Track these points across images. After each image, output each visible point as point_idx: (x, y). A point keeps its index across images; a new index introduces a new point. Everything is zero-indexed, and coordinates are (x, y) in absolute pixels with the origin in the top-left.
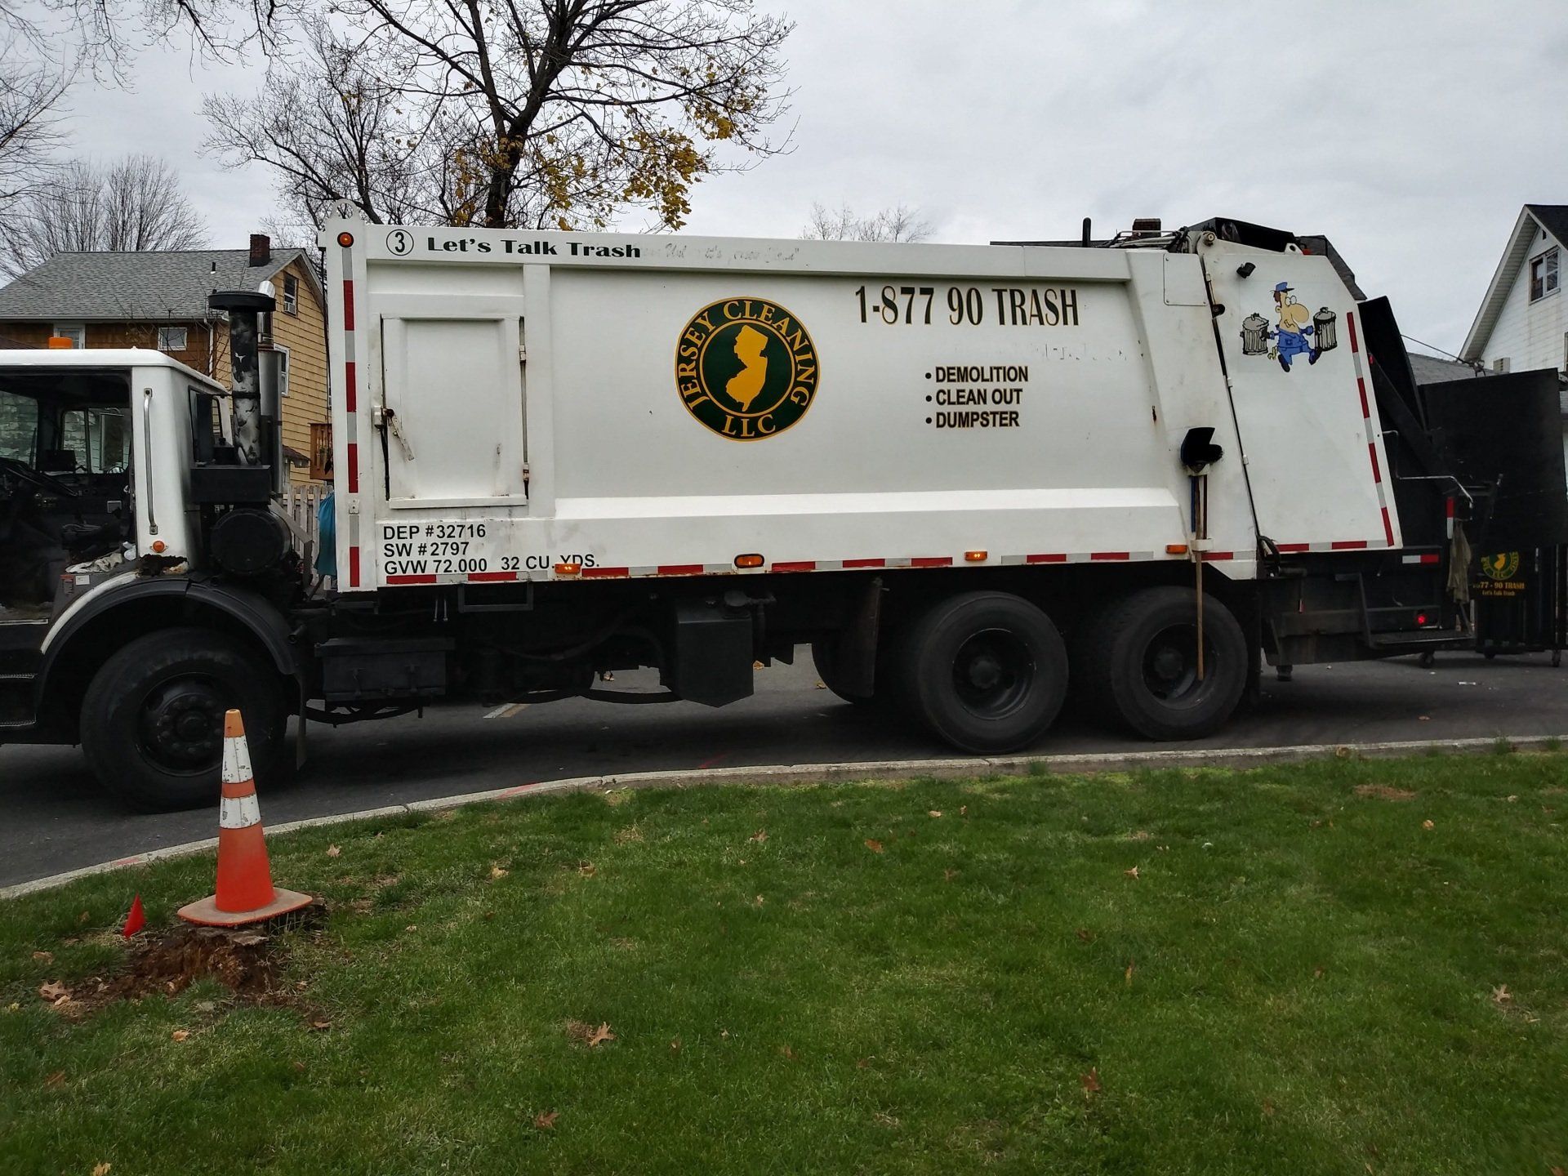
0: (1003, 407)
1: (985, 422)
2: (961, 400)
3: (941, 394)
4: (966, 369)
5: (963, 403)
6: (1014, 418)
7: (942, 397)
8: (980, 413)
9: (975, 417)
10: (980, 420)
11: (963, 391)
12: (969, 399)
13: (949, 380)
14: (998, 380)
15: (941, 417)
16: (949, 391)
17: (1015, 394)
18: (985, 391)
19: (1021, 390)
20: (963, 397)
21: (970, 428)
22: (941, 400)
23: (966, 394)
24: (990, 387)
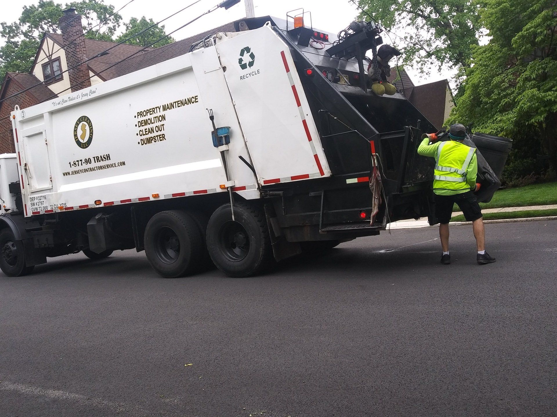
0: (159, 133)
1: (155, 140)
2: (147, 133)
3: (141, 132)
4: (146, 120)
5: (146, 134)
6: (162, 137)
7: (141, 133)
8: (153, 137)
9: (152, 139)
10: (154, 140)
11: (146, 129)
12: (149, 132)
13: (142, 126)
14: (156, 122)
15: (142, 141)
16: (142, 130)
17: (162, 126)
18: (153, 127)
19: (164, 125)
20: (147, 131)
21: (151, 144)
22: (141, 134)
23: (147, 130)
24: (154, 126)
